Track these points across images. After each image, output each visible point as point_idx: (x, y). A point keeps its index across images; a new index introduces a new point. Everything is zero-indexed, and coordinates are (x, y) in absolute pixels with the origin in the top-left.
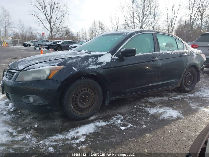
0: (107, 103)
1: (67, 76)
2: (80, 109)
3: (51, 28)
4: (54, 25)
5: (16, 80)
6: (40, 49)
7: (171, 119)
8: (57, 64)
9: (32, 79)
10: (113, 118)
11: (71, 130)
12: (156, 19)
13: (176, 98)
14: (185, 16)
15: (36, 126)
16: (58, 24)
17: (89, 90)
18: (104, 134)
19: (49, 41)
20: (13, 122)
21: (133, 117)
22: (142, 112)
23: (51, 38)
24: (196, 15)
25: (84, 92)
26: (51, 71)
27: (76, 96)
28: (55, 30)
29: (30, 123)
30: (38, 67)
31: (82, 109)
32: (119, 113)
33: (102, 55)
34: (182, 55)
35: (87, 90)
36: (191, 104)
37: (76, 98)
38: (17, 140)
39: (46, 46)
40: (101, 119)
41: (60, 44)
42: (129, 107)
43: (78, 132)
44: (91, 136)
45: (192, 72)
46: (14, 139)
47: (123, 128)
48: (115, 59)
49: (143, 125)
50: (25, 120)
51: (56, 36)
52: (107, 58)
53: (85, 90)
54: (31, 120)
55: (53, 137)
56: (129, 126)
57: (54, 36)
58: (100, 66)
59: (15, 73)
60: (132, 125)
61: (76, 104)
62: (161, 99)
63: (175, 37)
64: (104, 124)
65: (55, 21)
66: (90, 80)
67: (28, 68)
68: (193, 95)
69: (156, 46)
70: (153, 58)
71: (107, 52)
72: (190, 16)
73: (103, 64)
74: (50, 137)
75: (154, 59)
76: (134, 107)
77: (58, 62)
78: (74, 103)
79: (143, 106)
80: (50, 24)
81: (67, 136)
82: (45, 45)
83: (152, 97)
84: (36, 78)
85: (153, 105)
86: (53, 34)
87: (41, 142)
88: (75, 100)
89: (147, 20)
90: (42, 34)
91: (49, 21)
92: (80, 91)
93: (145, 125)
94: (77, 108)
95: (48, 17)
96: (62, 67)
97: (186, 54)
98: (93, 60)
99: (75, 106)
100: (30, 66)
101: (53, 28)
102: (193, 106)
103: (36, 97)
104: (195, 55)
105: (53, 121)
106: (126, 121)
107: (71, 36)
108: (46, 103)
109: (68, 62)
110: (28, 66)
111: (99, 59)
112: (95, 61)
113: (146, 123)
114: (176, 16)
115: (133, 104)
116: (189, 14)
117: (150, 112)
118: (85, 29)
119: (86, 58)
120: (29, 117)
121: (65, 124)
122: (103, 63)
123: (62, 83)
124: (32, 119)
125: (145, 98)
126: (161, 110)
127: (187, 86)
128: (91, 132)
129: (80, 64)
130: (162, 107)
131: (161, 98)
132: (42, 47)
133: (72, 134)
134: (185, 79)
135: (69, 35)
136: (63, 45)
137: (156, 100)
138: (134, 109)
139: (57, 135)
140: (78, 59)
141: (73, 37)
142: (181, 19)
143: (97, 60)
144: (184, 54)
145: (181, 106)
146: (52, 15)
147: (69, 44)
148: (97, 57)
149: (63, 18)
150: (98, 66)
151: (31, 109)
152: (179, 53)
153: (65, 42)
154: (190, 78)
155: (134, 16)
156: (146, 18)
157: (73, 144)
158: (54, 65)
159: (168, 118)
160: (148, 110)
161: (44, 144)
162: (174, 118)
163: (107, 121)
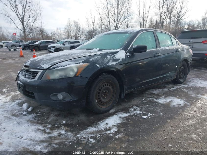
0: (123, 96)
1: (93, 72)
2: (102, 103)
3: (24, 28)
4: (27, 24)
5: (42, 79)
6: (15, 50)
7: (180, 106)
8: (82, 61)
9: (59, 77)
10: (131, 109)
11: (99, 123)
12: (130, 18)
13: (174, 88)
14: (156, 15)
15: (64, 122)
16: (31, 24)
17: (109, 85)
18: (131, 123)
19: (24, 41)
20: (38, 120)
21: (148, 107)
22: (153, 102)
23: (25, 38)
24: (166, 15)
25: (105, 86)
26: (78, 68)
27: (99, 91)
28: (28, 29)
29: (56, 120)
30: (65, 65)
31: (103, 103)
32: (134, 105)
33: (117, 52)
34: (177, 50)
35: (108, 85)
36: (189, 93)
37: (99, 93)
38: (53, 136)
39: (22, 47)
40: (121, 111)
41: (37, 45)
42: (140, 99)
43: (107, 124)
44: (122, 126)
45: (183, 65)
46: (50, 135)
47: (145, 117)
48: (128, 55)
49: (160, 113)
50: (48, 117)
51: (30, 36)
52: (121, 55)
53: (106, 85)
54: (55, 118)
55: (86, 130)
56: (149, 115)
57: (27, 36)
58: (117, 62)
59: (38, 72)
60: (151, 114)
61: (99, 99)
62: (163, 91)
63: (169, 35)
64: (126, 115)
65: (28, 21)
66: (110, 76)
67: (54, 66)
68: (186, 86)
69: (157, 43)
70: (157, 53)
71: (121, 49)
72: (160, 16)
73: (119, 61)
74: (84, 131)
75: (158, 55)
76: (143, 99)
77: (82, 60)
78: (98, 97)
79: (151, 98)
80: (23, 24)
81: (100, 128)
82: (20, 46)
83: (154, 90)
84: (63, 76)
85: (159, 96)
86: (26, 34)
87: (78, 135)
88: (98, 94)
89: (122, 19)
90: (14, 34)
91: (21, 21)
92: (102, 87)
93: (161, 113)
94: (100, 102)
95: (20, 16)
96: (87, 64)
97: (179, 50)
98: (110, 57)
99: (99, 100)
100: (56, 65)
101: (26, 28)
102: (192, 95)
103: (65, 94)
104: (186, 50)
105: (77, 116)
106: (143, 111)
107: (46, 36)
108: (76, 99)
109: (91, 60)
110: (54, 65)
111: (115, 56)
112: (113, 58)
113: (162, 111)
114: (147, 15)
115: (141, 97)
116: (160, 13)
117: (159, 102)
118: (60, 28)
119: (105, 55)
120: (52, 115)
121: (91, 118)
122: (119, 59)
123: (89, 80)
124: (55, 116)
125: (149, 91)
126: (168, 100)
127: (181, 78)
128: (119, 123)
129: (101, 61)
130: (167, 97)
131: (161, 90)
132: (17, 48)
133: (102, 126)
134: (179, 72)
135: (44, 35)
136: (40, 46)
137: (159, 91)
138: (144, 100)
139: (89, 128)
140: (98, 56)
141: (48, 37)
142: (151, 19)
143: (114, 56)
144: (178, 49)
145: (182, 95)
146: (24, 14)
147: (47, 44)
148: (113, 53)
149: (36, 18)
150: (116, 62)
151: (60, 106)
152: (174, 49)
153: (43, 42)
154: (183, 71)
155: (109, 16)
156: (121, 18)
157: (109, 134)
158: (79, 63)
159: (177, 105)
160: (157, 100)
161: (82, 136)
162: (182, 106)
163: (127, 112)
